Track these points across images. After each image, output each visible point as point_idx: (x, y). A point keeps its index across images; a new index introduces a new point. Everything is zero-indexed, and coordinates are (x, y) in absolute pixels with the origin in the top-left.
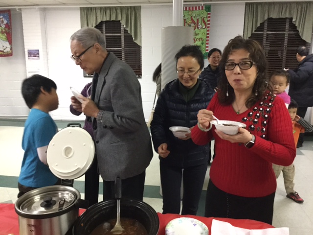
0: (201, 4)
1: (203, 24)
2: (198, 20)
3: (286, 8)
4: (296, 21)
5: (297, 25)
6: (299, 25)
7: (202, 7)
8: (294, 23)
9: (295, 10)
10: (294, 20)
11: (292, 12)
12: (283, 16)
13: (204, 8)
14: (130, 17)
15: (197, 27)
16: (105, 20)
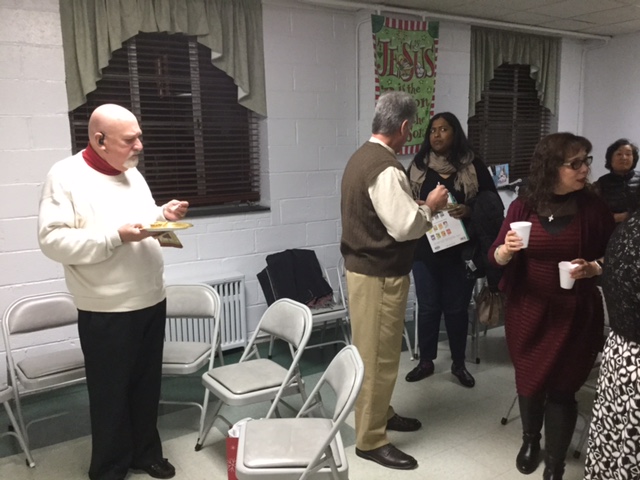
0: (421, 18)
1: (427, 66)
2: (416, 53)
4: (536, 74)
7: (424, 23)
8: (533, 76)
10: (533, 70)
13: (427, 29)
15: (414, 71)
16: (154, 30)
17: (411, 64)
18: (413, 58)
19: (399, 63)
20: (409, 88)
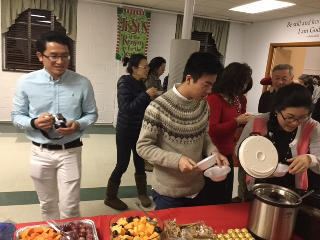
0: (143, 10)
1: (144, 29)
2: (139, 24)
3: (209, 25)
4: (215, 37)
5: (216, 40)
6: (217, 41)
7: (144, 13)
8: (213, 38)
9: (215, 27)
10: (213, 36)
11: (213, 28)
12: (205, 31)
13: (145, 14)
14: (64, 9)
15: (138, 30)
16: (34, 8)
17: (136, 28)
18: (137, 25)
19: (130, 27)
20: (134, 37)
